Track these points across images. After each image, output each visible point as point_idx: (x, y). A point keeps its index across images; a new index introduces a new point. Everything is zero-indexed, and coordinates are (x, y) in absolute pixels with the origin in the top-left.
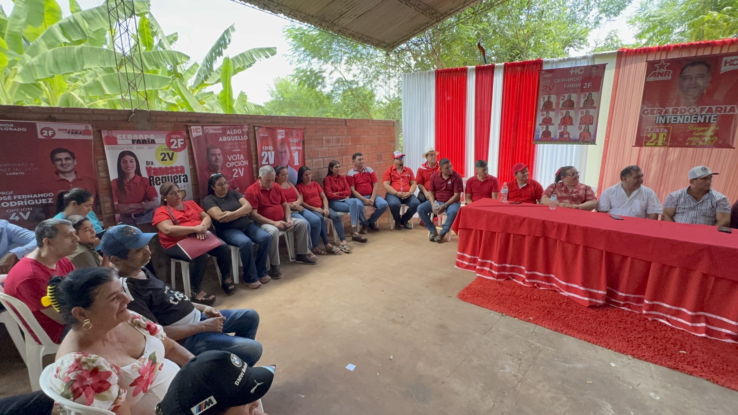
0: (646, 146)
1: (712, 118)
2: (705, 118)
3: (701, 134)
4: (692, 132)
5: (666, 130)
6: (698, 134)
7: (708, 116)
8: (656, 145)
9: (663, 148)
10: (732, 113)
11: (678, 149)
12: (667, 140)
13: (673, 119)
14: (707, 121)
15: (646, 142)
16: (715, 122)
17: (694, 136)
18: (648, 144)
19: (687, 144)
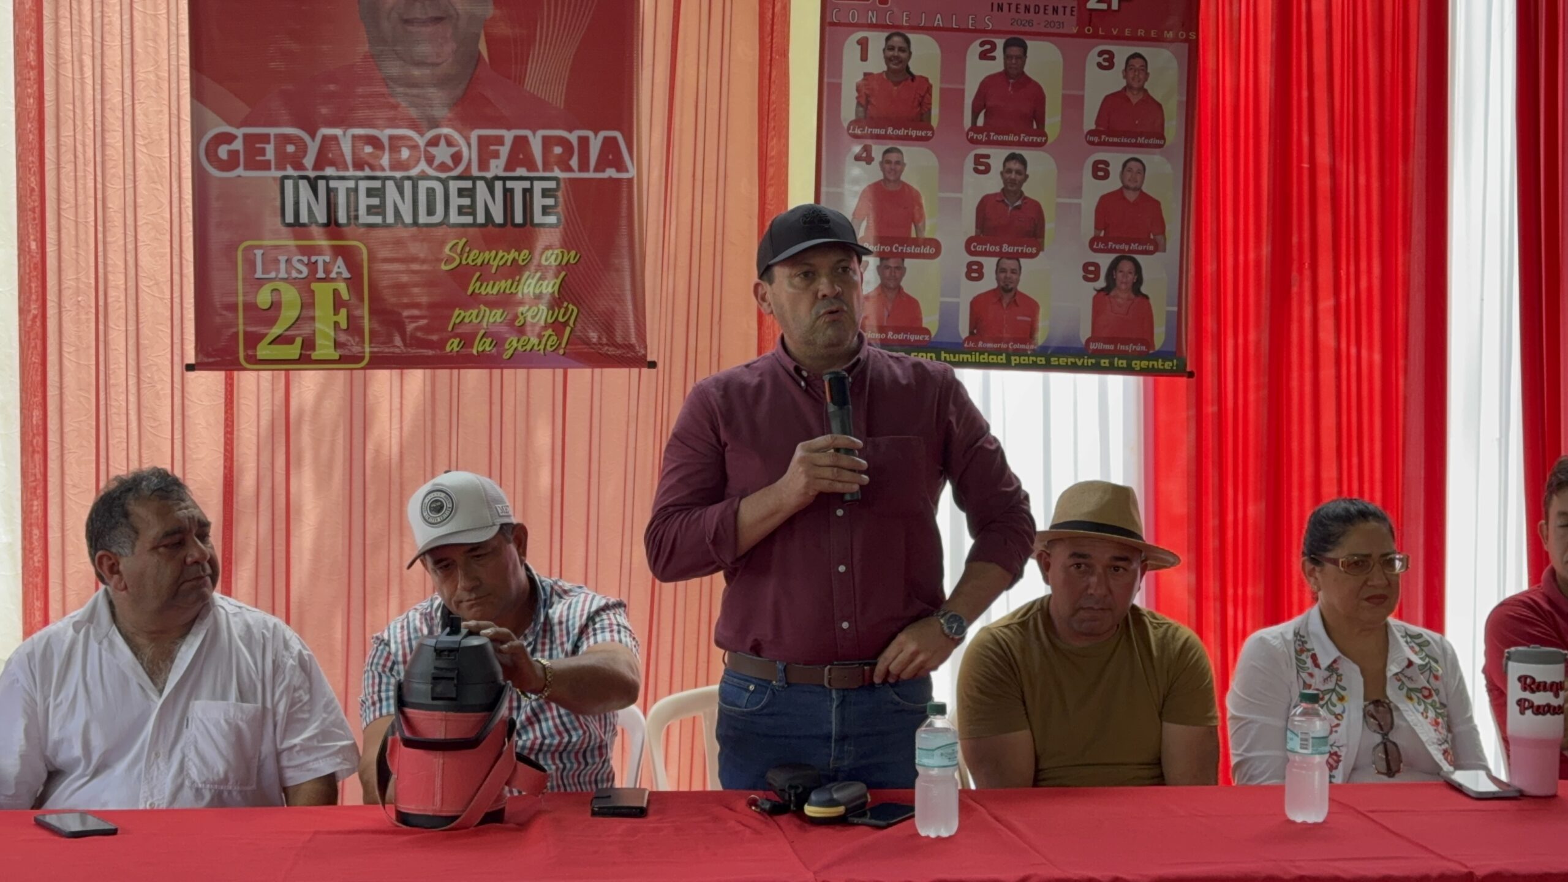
0: (256, 362)
1: (538, 202)
2: (508, 193)
3: (503, 285)
4: (462, 275)
5: (340, 267)
6: (491, 290)
7: (518, 187)
8: (305, 360)
9: (340, 376)
10: (611, 173)
11: (416, 378)
12: (354, 327)
13: (363, 201)
14: (519, 219)
15: (253, 340)
16: (552, 219)
17: (475, 300)
18: (264, 351)
19: (453, 346)
